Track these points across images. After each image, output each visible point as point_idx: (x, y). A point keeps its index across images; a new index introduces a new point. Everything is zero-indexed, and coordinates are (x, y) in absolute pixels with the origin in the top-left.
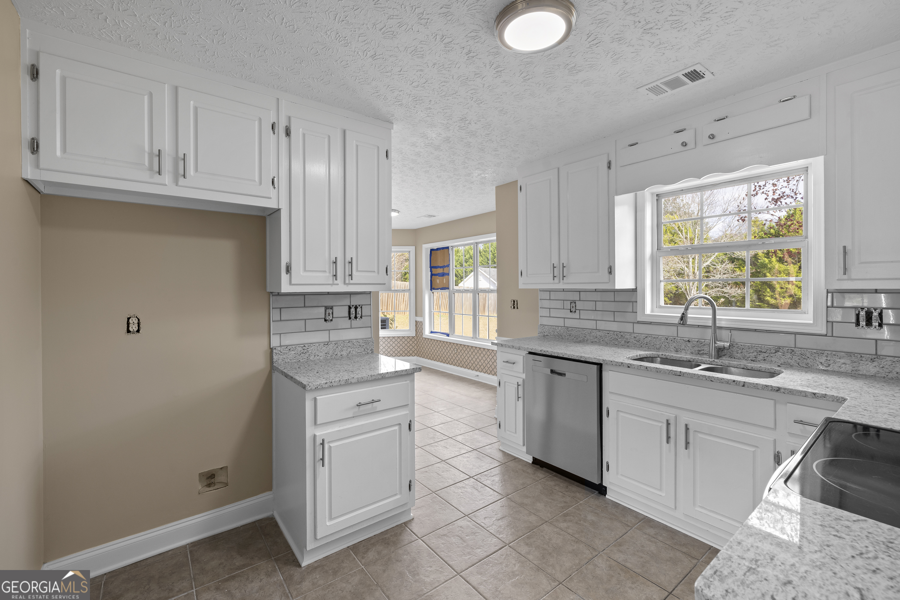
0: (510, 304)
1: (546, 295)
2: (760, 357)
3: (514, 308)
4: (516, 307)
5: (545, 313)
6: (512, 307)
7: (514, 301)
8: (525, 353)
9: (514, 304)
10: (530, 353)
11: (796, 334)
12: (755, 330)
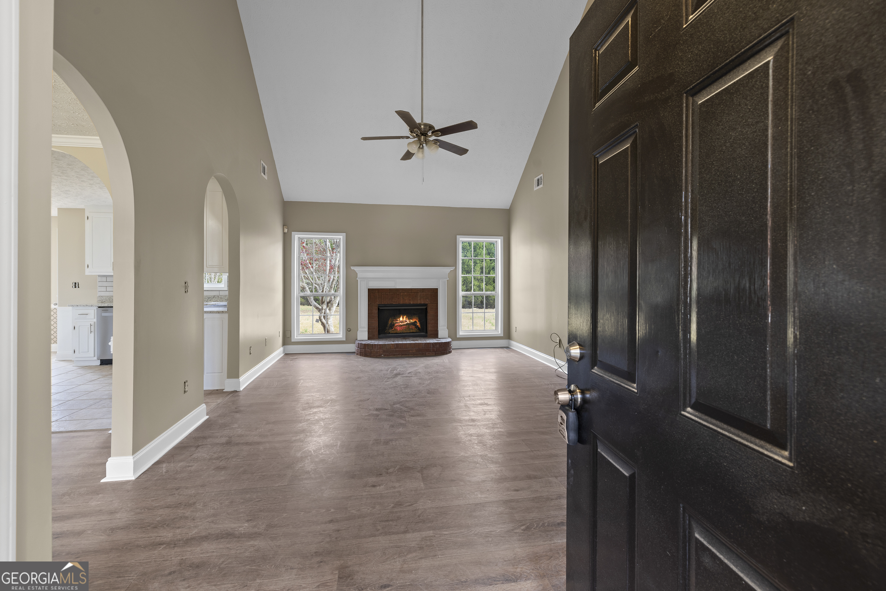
0: (71, 285)
1: (104, 279)
2: (209, 300)
3: (75, 287)
4: (77, 287)
5: (104, 289)
6: (74, 287)
7: (75, 283)
8: (96, 308)
9: (75, 285)
10: (99, 307)
11: (219, 291)
12: (208, 291)
